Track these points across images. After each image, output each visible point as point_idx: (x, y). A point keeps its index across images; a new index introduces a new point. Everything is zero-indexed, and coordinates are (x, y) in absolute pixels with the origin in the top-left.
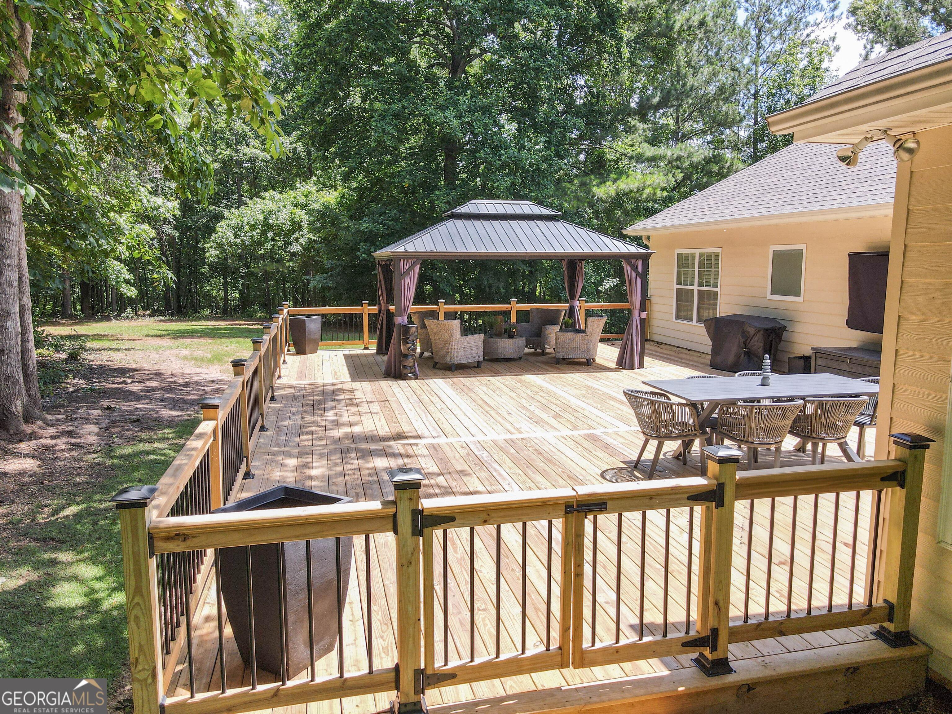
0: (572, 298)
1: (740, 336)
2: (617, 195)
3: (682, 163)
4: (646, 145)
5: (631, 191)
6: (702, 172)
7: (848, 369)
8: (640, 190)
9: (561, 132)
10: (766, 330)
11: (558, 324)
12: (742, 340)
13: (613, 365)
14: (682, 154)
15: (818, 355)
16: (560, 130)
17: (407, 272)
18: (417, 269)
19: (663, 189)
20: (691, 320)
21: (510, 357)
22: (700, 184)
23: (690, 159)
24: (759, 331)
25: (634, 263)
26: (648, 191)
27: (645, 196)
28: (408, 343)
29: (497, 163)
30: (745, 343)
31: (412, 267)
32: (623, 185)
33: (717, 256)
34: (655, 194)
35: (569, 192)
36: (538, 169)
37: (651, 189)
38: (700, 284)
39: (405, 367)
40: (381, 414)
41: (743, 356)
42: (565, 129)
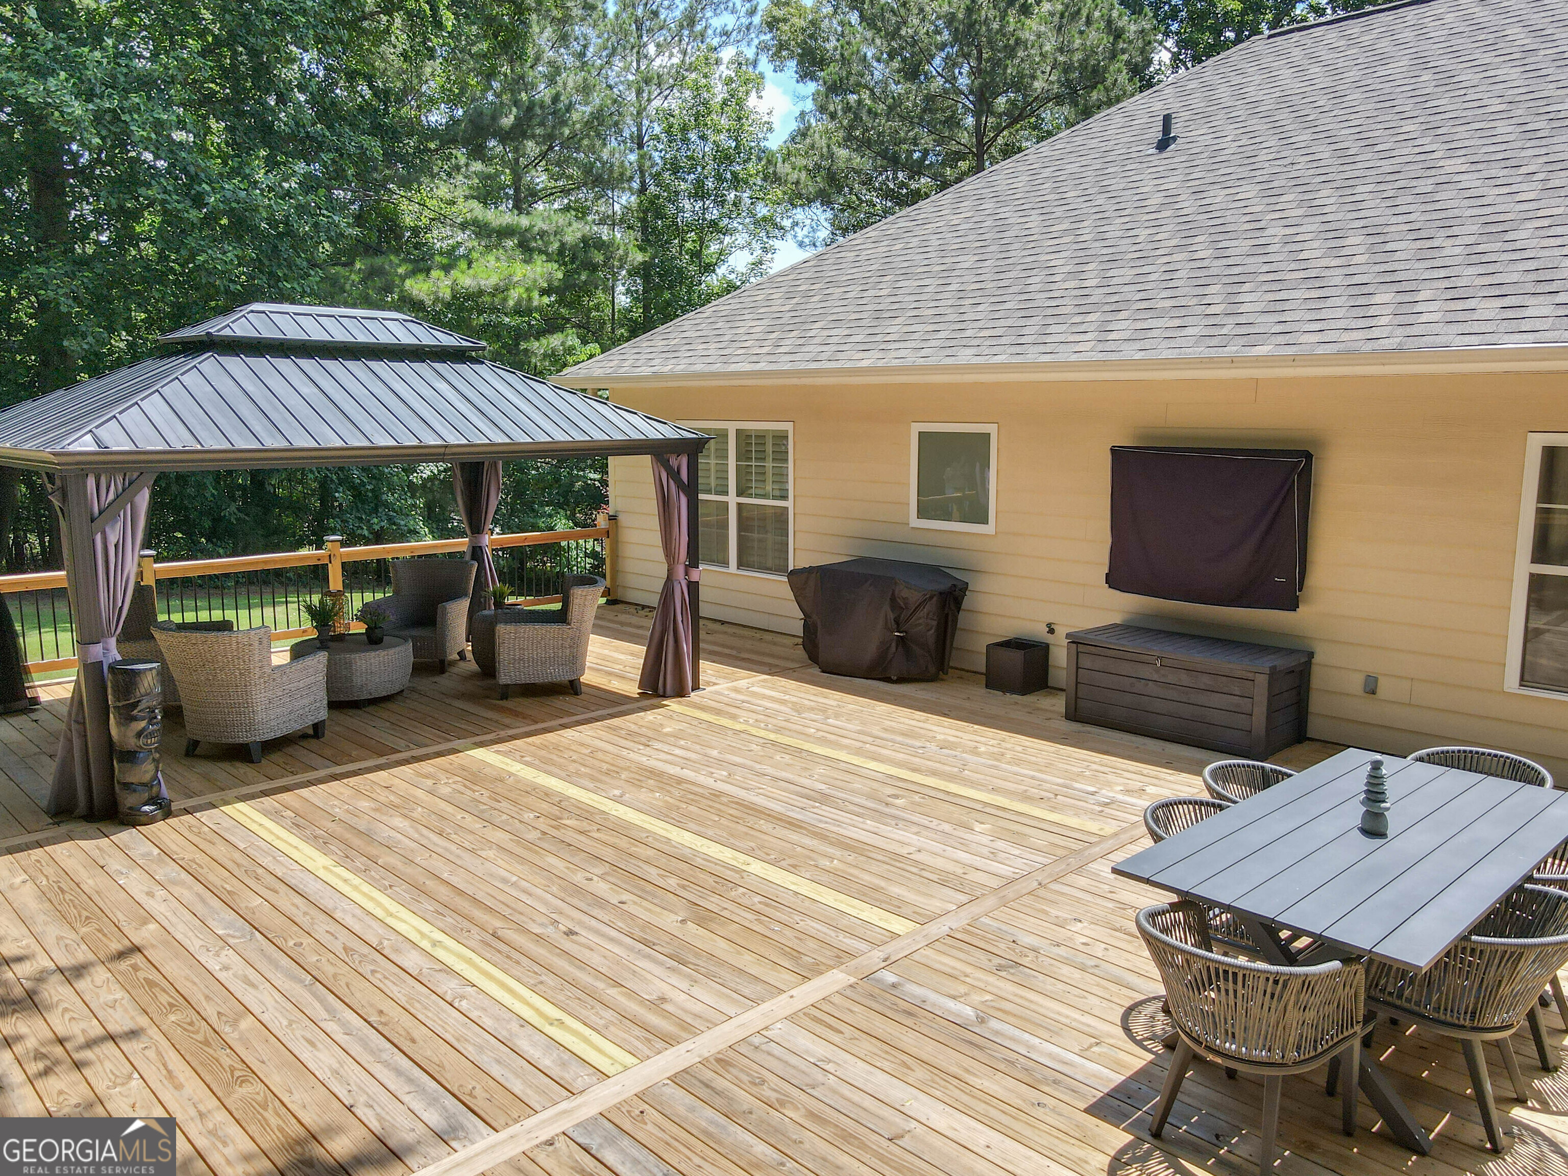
0: (476, 528)
1: (886, 608)
2: (454, 297)
3: (547, 244)
4: (474, 204)
5: (481, 293)
6: (572, 262)
7: (1155, 677)
8: (501, 290)
9: (334, 161)
10: (941, 593)
11: (466, 595)
12: (891, 616)
13: (633, 690)
14: (545, 228)
15: (1082, 648)
16: (331, 155)
17: (108, 512)
18: (143, 499)
19: (544, 292)
20: (725, 563)
21: (384, 694)
22: (575, 285)
23: (558, 237)
24: (931, 598)
25: (674, 462)
26: (515, 295)
27: (511, 303)
28: (135, 719)
29: (194, 215)
30: (897, 621)
31: (126, 494)
32: (466, 279)
33: (781, 438)
34: (530, 299)
35: (348, 287)
36: (289, 232)
37: (522, 290)
38: (740, 494)
39: (127, 786)
40: (153, 1032)
41: (894, 645)
42: (341, 155)
